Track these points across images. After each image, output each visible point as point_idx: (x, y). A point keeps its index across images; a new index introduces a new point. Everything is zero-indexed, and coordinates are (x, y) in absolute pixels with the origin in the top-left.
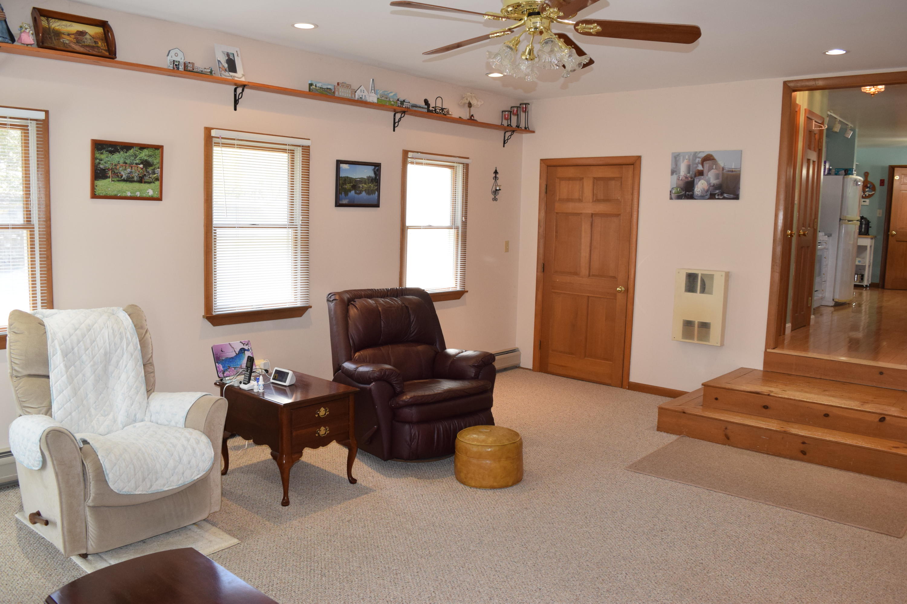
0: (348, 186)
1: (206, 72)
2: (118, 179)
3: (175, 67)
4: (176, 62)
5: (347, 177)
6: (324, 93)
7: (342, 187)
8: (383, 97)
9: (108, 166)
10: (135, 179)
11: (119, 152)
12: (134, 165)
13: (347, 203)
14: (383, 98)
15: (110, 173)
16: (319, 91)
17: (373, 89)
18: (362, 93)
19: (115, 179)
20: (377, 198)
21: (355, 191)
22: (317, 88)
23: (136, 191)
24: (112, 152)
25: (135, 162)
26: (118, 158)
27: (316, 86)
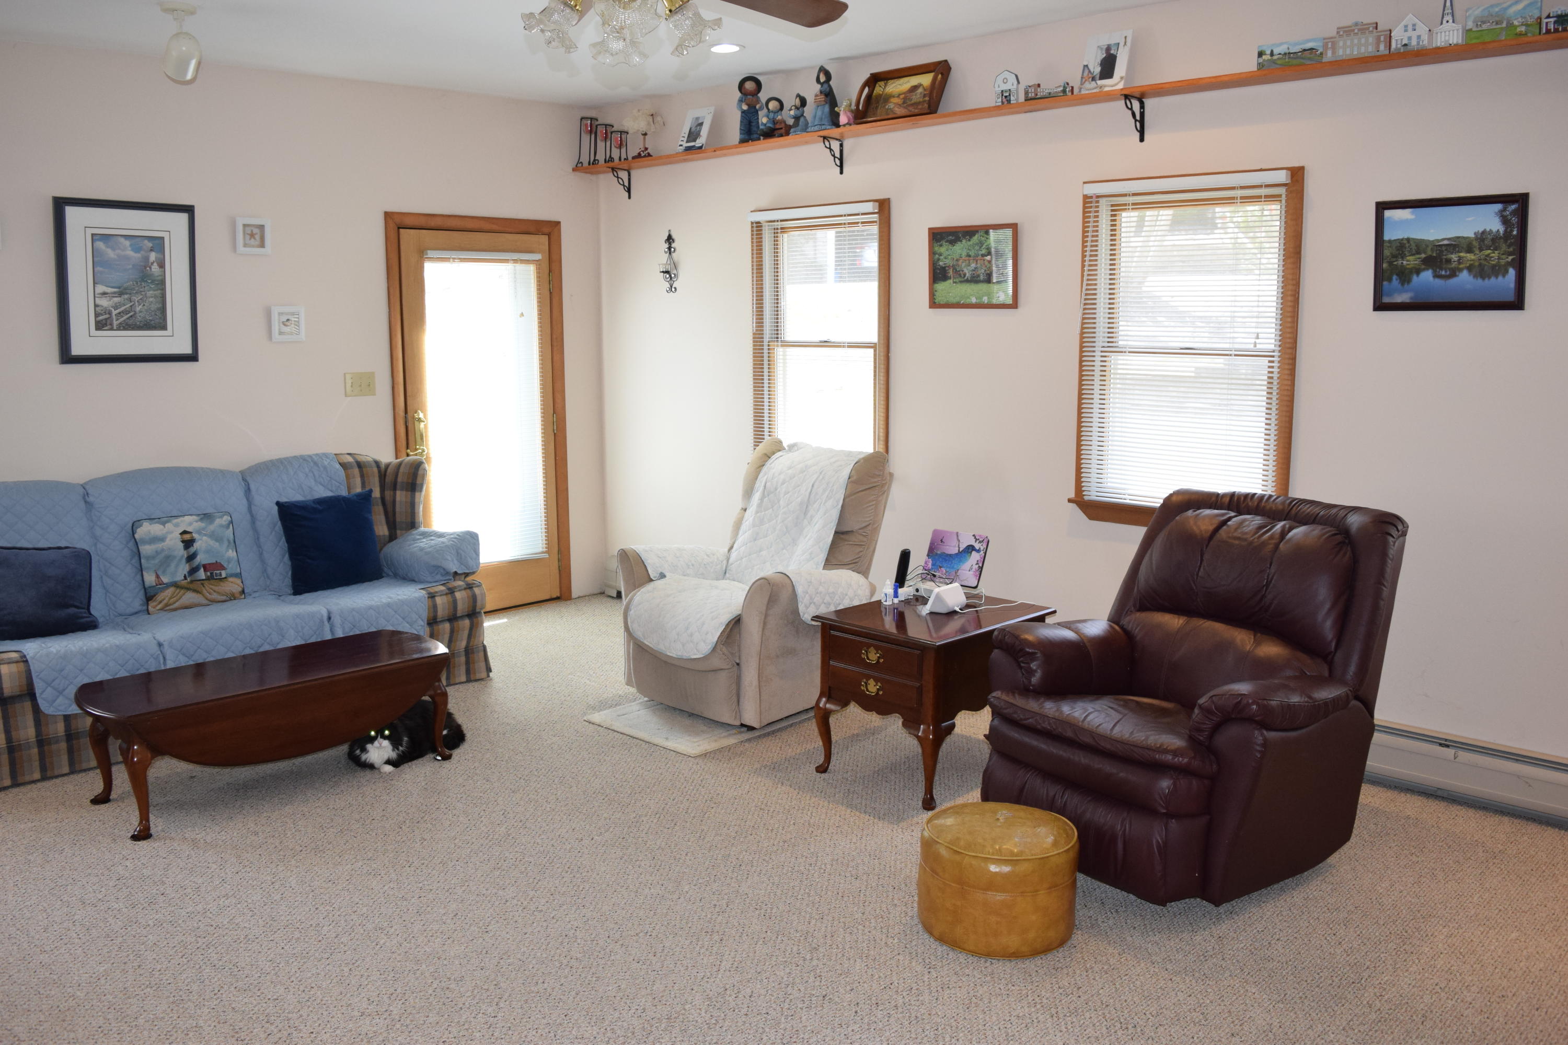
0: (1410, 261)
1: (1056, 92)
2: (960, 279)
3: (1004, 100)
4: (1006, 91)
5: (1408, 240)
6: (1295, 62)
7: (1390, 263)
8: (1484, 22)
9: (949, 262)
10: (982, 278)
11: (961, 241)
12: (980, 257)
13: (1408, 301)
14: (1485, 27)
15: (951, 273)
16: (1279, 62)
17: (1448, 11)
18: (1410, 33)
19: (957, 280)
20: (1512, 285)
21: (1434, 271)
22: (1275, 57)
23: (983, 296)
24: (952, 243)
25: (981, 253)
26: (960, 249)
27: (1272, 54)
